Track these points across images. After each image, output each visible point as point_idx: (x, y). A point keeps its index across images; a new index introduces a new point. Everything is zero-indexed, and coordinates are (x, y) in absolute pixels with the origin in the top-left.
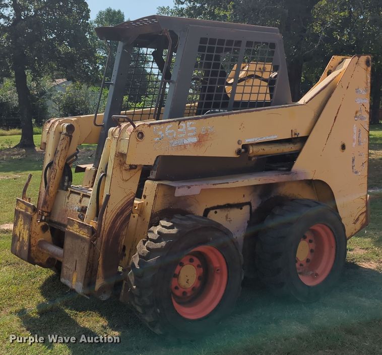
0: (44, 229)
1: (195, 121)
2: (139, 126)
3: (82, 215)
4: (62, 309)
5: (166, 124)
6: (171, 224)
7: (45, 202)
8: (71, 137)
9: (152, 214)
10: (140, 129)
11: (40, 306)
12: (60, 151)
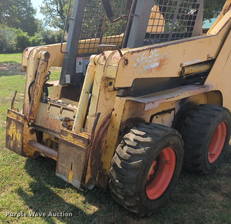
0: (32, 132)
1: (159, 48)
2: (125, 54)
3: (66, 124)
4: (48, 187)
5: (142, 52)
6: (144, 133)
7: (31, 112)
8: (48, 62)
9: (121, 123)
10: (126, 56)
11: (31, 185)
12: (40, 73)
